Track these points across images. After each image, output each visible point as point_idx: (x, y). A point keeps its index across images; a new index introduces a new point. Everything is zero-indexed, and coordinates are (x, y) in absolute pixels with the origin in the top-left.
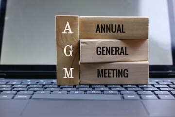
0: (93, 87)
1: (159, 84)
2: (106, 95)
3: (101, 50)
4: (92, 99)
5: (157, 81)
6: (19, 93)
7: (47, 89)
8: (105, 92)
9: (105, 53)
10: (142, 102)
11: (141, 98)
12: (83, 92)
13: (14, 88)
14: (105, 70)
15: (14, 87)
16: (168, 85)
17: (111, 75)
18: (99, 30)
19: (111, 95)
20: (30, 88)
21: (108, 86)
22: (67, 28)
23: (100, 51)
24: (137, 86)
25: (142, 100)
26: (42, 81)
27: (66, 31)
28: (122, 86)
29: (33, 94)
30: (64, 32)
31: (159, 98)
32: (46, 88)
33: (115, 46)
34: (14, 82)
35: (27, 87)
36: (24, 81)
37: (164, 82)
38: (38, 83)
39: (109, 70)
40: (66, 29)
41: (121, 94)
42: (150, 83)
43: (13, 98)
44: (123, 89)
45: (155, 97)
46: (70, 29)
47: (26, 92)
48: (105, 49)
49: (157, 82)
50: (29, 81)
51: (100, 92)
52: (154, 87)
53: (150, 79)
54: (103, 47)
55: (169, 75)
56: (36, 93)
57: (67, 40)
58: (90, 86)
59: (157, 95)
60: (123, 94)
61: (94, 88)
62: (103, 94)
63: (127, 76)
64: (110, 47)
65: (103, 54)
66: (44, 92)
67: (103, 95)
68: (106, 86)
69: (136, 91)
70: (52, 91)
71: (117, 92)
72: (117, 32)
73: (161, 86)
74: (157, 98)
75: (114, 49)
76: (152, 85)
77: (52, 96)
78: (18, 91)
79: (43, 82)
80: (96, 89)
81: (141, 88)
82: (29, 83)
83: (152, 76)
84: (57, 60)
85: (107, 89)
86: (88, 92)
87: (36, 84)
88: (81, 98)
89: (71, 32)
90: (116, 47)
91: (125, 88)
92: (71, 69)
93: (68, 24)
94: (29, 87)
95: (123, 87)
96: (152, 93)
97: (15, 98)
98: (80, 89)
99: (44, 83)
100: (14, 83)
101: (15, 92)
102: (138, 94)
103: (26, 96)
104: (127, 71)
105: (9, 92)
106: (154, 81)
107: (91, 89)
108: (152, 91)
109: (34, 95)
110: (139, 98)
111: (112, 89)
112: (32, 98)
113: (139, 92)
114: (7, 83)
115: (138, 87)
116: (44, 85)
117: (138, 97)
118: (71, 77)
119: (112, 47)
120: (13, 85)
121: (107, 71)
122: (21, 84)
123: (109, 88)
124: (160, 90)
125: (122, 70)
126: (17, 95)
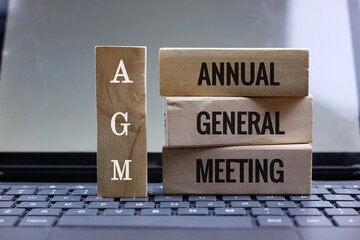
0: (190, 199)
1: (334, 193)
2: (219, 218)
3: (210, 121)
4: (190, 225)
5: (330, 186)
6: (30, 213)
7: (90, 206)
8: (217, 211)
9: (220, 128)
10: (299, 233)
11: (296, 223)
12: (169, 212)
13: (19, 202)
14: (218, 161)
15: (19, 199)
16: (353, 196)
17: (235, 175)
18: (207, 78)
19: (231, 218)
20: (54, 202)
21: (225, 199)
22: (121, 72)
23: (207, 125)
24: (287, 197)
25: (299, 229)
26: (81, 187)
27: (118, 78)
28: (253, 197)
29: (61, 215)
30: (115, 81)
31: (335, 224)
32: (89, 203)
33: (248, 111)
34: (21, 189)
35: (47, 201)
36: (41, 186)
37: (345, 189)
38: (72, 191)
39: (229, 161)
40: (117, 75)
41: (252, 215)
42: (314, 190)
43: (16, 224)
44: (257, 204)
45: (327, 222)
46: (125, 74)
47: (45, 211)
48: (220, 118)
49: (329, 190)
50: (53, 188)
51: (206, 211)
52: (324, 199)
53: (315, 182)
54: (215, 114)
55: (355, 173)
56: (68, 212)
57: (119, 99)
58: (185, 197)
59: (330, 217)
60: (256, 216)
61: (194, 202)
62: (214, 214)
63: (281, 180)
64: (233, 113)
65: (215, 132)
66: (84, 211)
67: (212, 217)
68: (219, 197)
69: (284, 209)
70: (102, 209)
71: (244, 212)
72: (258, 84)
73: (338, 197)
74: (330, 224)
75: (245, 118)
76: (320, 195)
77: (102, 220)
78: (29, 209)
79: (84, 189)
80: (197, 204)
81: (296, 202)
82: (53, 193)
83: (318, 176)
84: (98, 141)
85: (222, 204)
86: (180, 211)
87: (68, 195)
88: (165, 224)
89: (127, 80)
90: (251, 114)
91: (261, 202)
92: (127, 162)
93: (121, 65)
94: (53, 200)
95: (256, 200)
96: (319, 212)
97: (21, 224)
98: (162, 205)
99: (86, 192)
100: (20, 192)
101: (21, 211)
102: (289, 215)
103: (44, 221)
104: (281, 165)
105: (8, 211)
106: (323, 187)
107: (187, 204)
108: (321, 209)
109: (63, 218)
110: (291, 224)
111: (233, 204)
112: (59, 223)
113: (292, 212)
114: (6, 190)
115: (290, 200)
116: (85, 196)
117: (289, 222)
118: (127, 178)
119: (240, 114)
120: (18, 196)
121: (223, 166)
122: (35, 194)
123: (226, 202)
124: (337, 206)
125: (266, 161)
126: (26, 218)
